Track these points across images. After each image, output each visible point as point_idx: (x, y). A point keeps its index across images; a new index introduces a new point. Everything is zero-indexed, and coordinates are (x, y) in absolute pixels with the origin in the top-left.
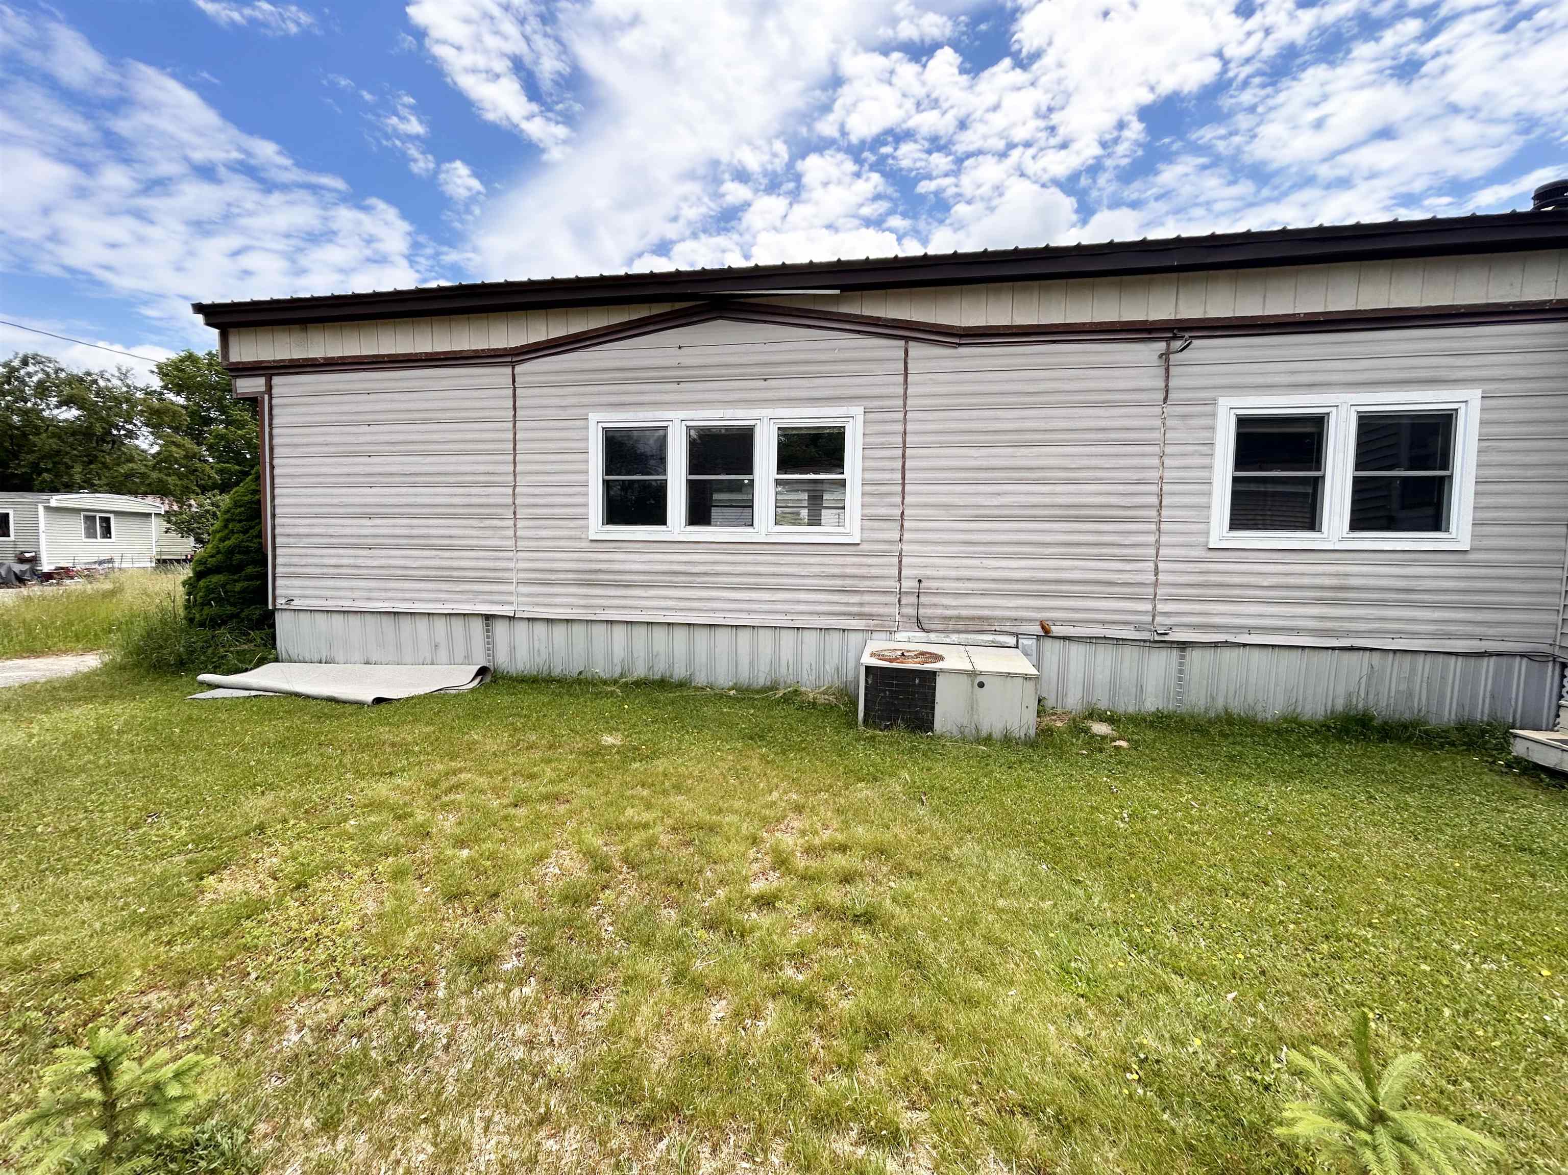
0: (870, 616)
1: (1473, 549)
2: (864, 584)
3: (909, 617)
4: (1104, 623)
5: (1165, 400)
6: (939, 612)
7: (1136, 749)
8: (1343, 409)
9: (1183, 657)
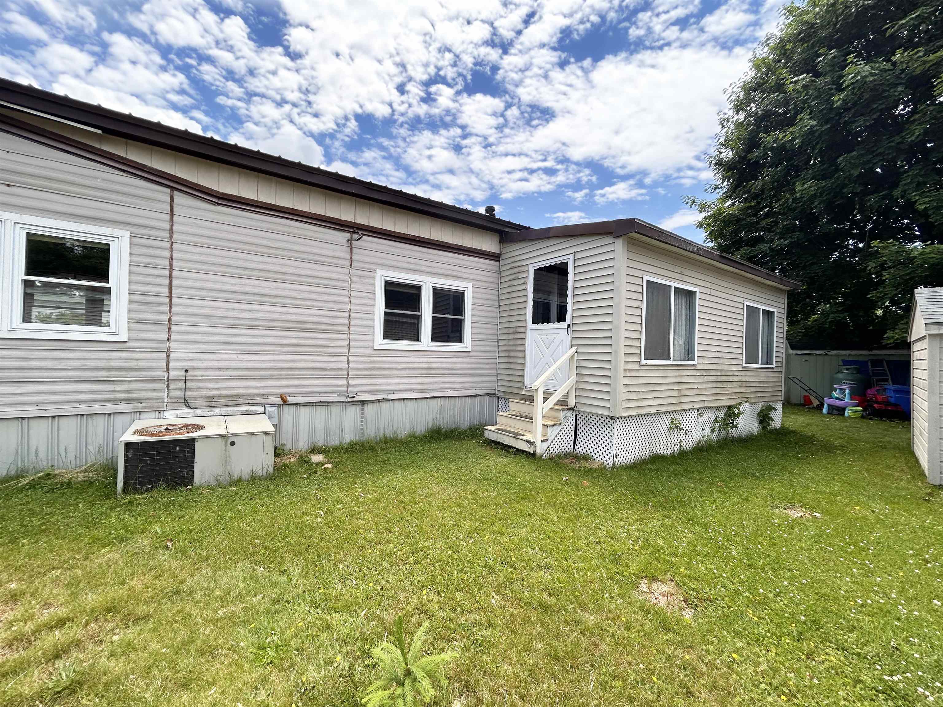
0: (138, 400)
1: (472, 351)
2: (131, 375)
3: (177, 398)
4: (320, 393)
5: (351, 265)
6: (204, 393)
7: (336, 467)
8: (427, 284)
9: (363, 409)
